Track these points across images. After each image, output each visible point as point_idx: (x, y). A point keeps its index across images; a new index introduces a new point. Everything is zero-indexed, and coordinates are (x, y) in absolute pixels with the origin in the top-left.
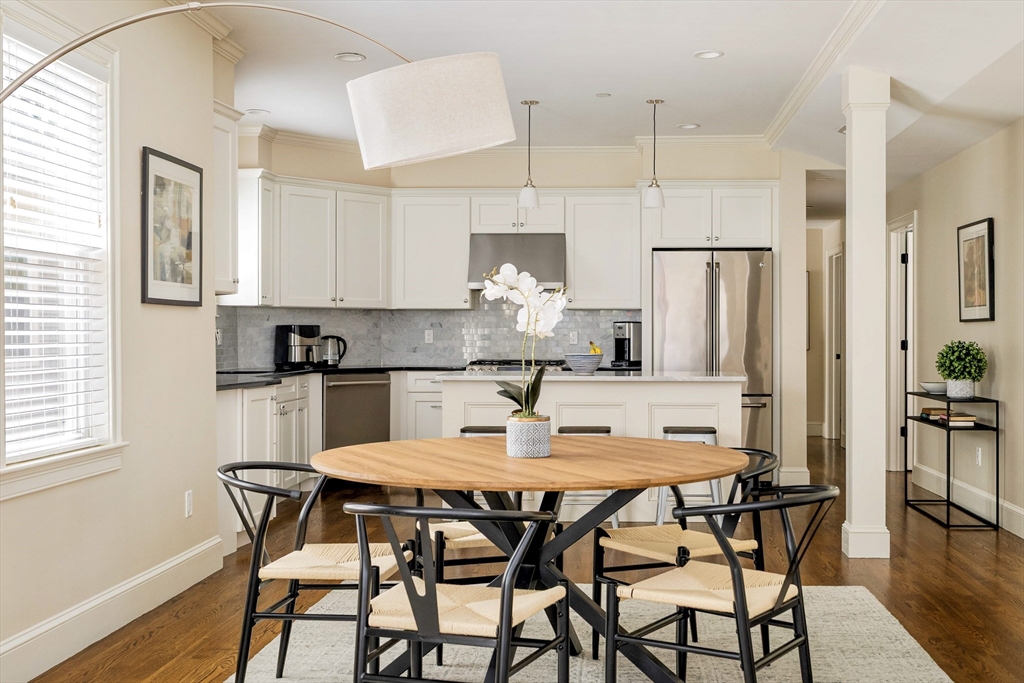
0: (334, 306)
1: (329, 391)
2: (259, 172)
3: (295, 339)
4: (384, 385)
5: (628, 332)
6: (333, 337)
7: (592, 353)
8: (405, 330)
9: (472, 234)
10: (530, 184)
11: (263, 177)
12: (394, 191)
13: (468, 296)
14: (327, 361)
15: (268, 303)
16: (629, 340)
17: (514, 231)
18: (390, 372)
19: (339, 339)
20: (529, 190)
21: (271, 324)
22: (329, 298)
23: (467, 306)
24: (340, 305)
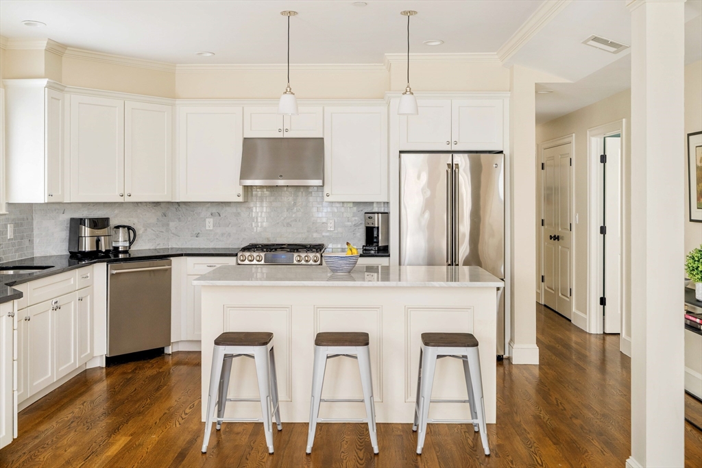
0: (123, 201)
1: (112, 278)
2: (44, 82)
3: (86, 231)
4: (166, 270)
5: (377, 221)
6: (124, 227)
7: (349, 254)
8: (189, 218)
9: (245, 138)
10: (289, 91)
11: (49, 86)
12: (178, 102)
13: (240, 190)
14: (118, 248)
15: (53, 200)
16: (378, 228)
17: (280, 135)
18: (171, 258)
19: (129, 228)
20: (288, 97)
21: (67, 217)
22: (117, 193)
23: (241, 199)
24: (127, 199)
